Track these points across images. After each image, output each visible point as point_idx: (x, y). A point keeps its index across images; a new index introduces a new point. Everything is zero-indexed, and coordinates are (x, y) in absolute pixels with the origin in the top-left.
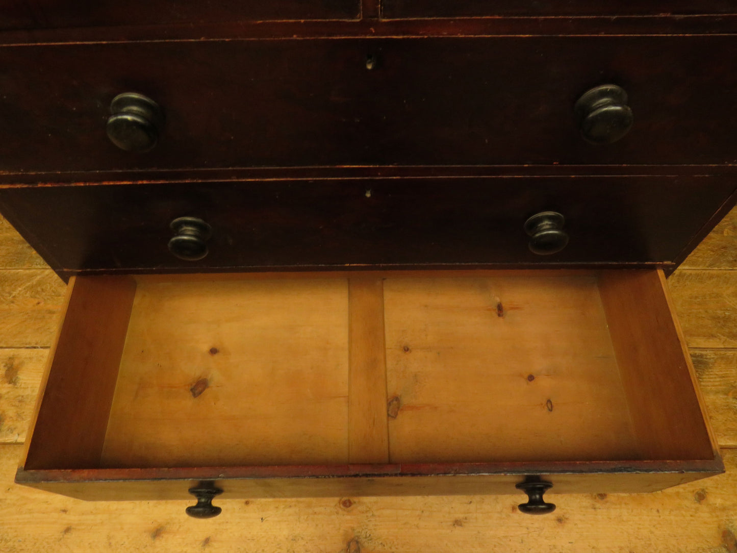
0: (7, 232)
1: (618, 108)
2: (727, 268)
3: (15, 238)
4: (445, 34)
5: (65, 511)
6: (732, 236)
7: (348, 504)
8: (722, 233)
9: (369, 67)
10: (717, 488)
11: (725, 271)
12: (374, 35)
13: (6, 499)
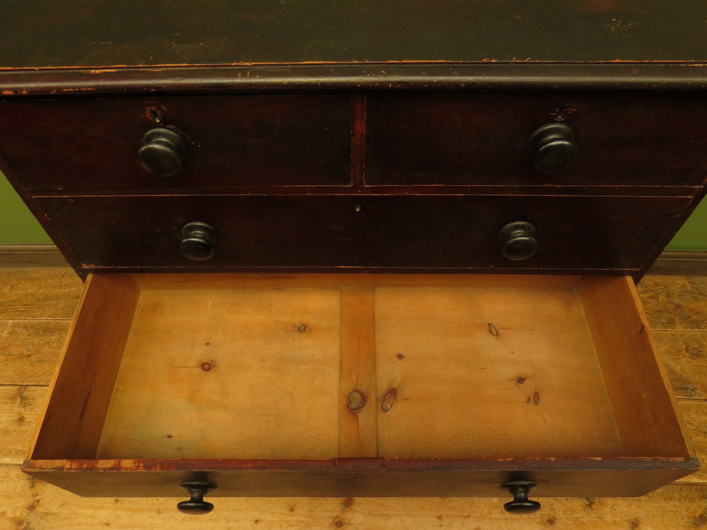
0: (65, 288)
1: (527, 238)
2: (661, 329)
3: (71, 294)
4: (407, 194)
5: (107, 524)
6: (666, 302)
7: (339, 525)
8: (658, 299)
9: (358, 210)
10: (648, 518)
11: (659, 332)
12: (360, 193)
13: (59, 513)
